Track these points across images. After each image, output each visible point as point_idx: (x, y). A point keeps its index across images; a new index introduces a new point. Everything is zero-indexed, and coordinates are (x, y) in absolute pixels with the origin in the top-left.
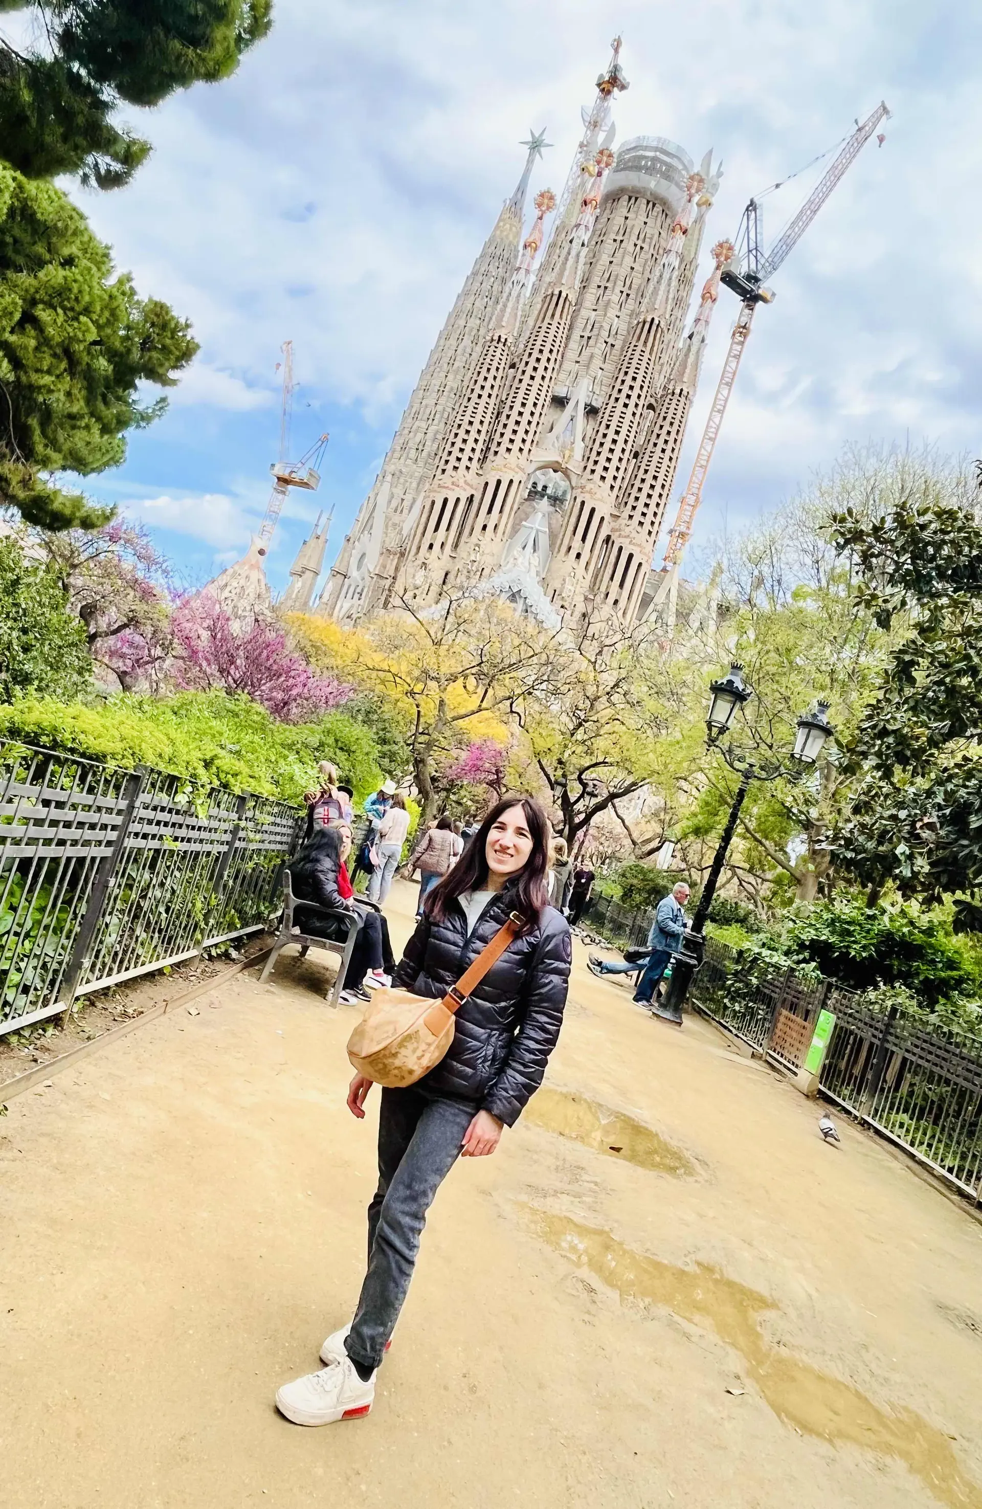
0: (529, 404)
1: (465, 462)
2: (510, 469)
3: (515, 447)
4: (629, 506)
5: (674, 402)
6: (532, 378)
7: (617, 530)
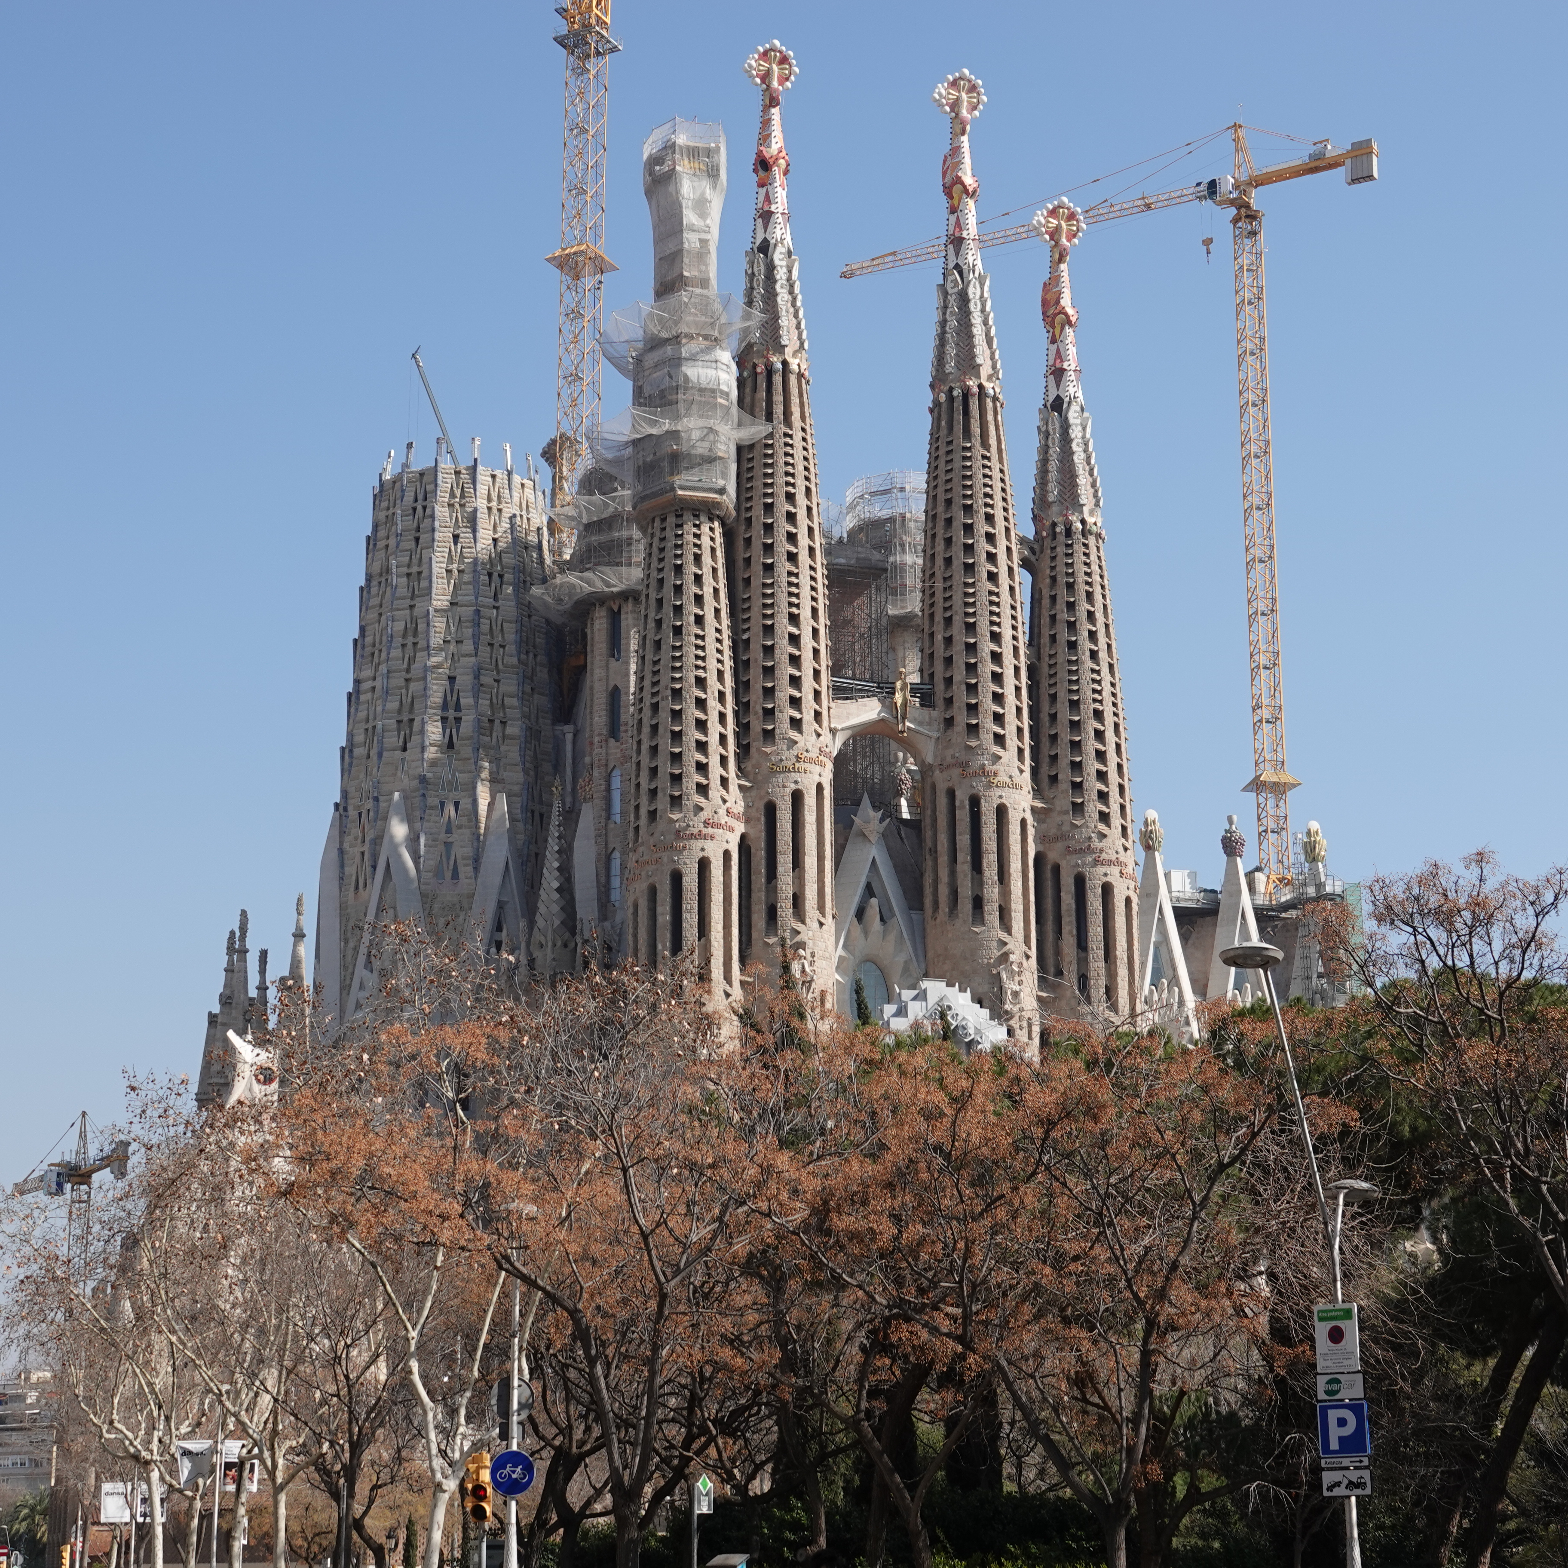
0: (805, 613)
1: (715, 771)
2: (812, 761)
3: (808, 716)
4: (1064, 785)
5: (1079, 549)
6: (792, 557)
7: (1056, 839)
